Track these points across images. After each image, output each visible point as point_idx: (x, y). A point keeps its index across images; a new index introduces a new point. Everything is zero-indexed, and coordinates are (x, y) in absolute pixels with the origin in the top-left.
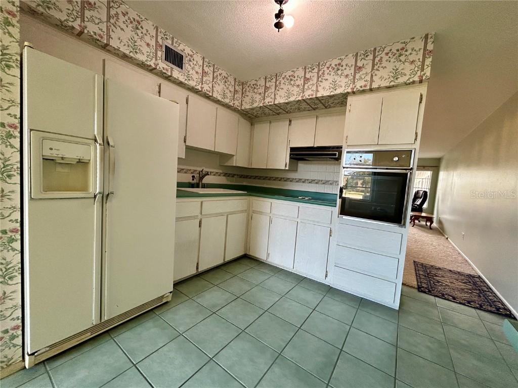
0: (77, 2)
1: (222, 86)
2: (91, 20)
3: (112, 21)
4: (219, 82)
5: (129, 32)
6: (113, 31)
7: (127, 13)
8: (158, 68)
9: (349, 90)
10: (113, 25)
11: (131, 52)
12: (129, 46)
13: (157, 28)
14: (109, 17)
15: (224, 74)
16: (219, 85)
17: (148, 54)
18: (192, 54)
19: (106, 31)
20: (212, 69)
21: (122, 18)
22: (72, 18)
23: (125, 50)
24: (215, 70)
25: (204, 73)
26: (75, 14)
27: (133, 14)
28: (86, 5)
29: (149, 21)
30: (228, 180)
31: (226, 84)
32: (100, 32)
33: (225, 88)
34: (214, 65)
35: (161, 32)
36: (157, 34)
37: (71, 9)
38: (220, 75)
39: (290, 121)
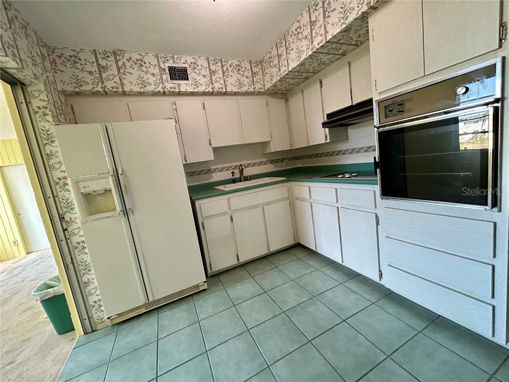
0: (95, 71)
1: (235, 76)
2: (108, 79)
3: (121, 71)
4: (231, 74)
5: (136, 72)
6: (124, 79)
7: (131, 58)
8: (166, 90)
9: (365, 8)
10: (123, 74)
11: (141, 88)
12: (138, 84)
13: (157, 56)
14: (119, 69)
15: (235, 62)
16: (232, 76)
17: (155, 82)
18: (195, 60)
19: (119, 82)
20: (219, 64)
21: (128, 64)
22: (96, 85)
23: (136, 89)
24: (224, 64)
25: (212, 73)
26: (97, 81)
27: (135, 56)
28: (102, 70)
29: (149, 54)
30: (276, 167)
31: (240, 72)
32: (116, 85)
33: (239, 76)
34: (221, 59)
35: (161, 58)
36: (158, 62)
37: (93, 78)
38: (230, 66)
39: (321, 82)
